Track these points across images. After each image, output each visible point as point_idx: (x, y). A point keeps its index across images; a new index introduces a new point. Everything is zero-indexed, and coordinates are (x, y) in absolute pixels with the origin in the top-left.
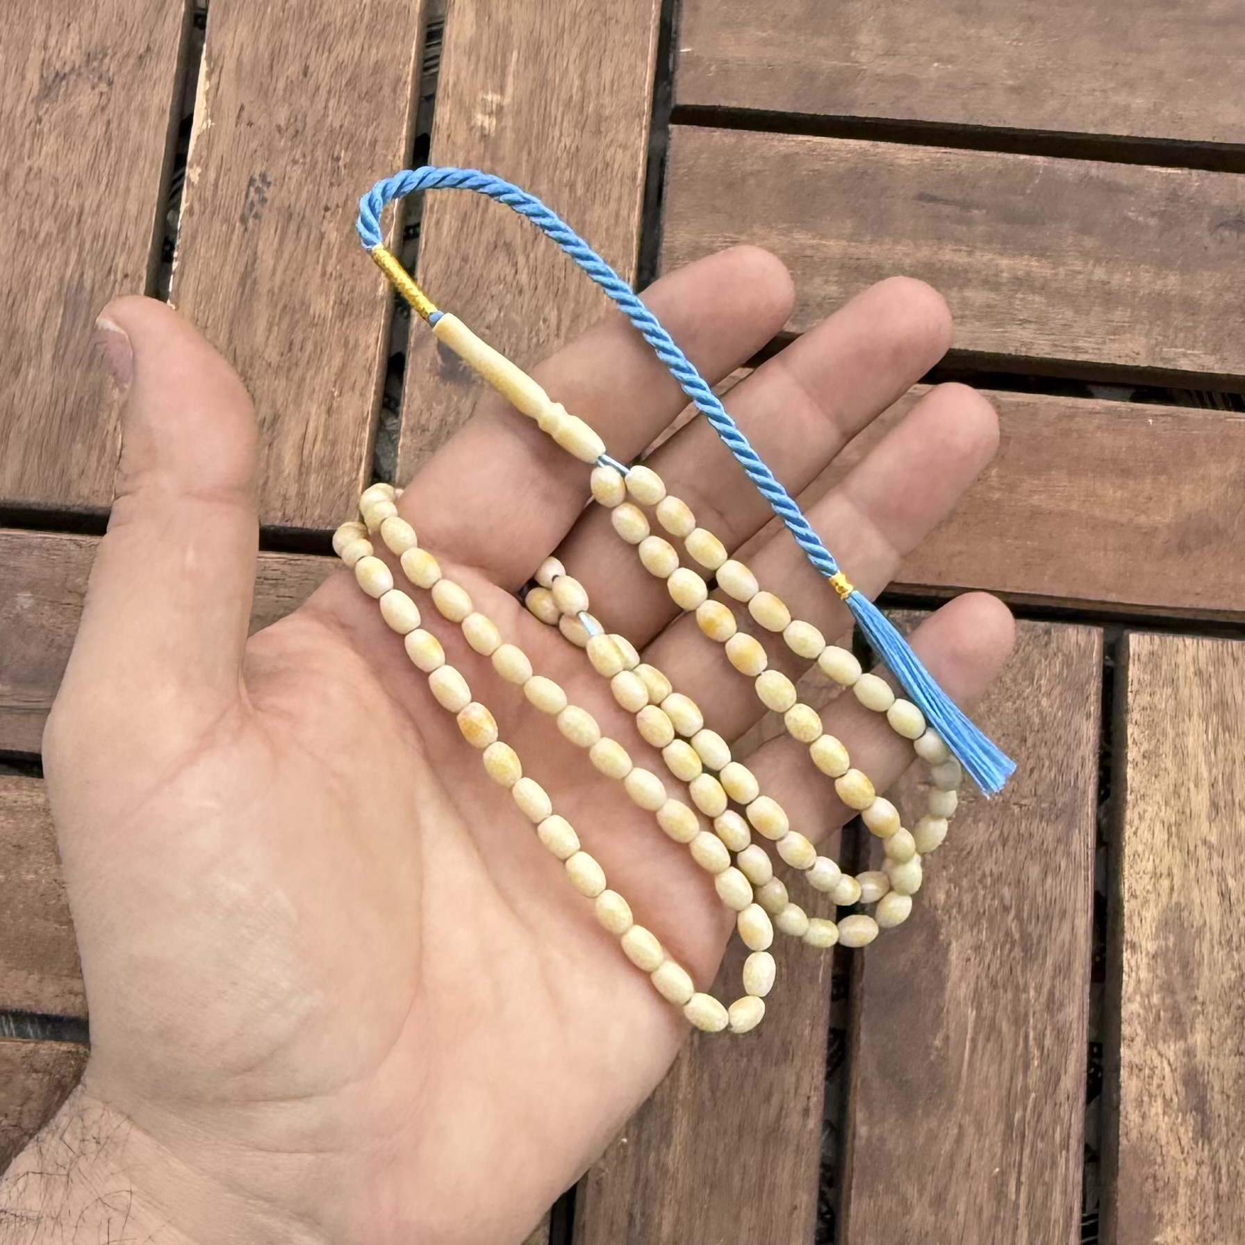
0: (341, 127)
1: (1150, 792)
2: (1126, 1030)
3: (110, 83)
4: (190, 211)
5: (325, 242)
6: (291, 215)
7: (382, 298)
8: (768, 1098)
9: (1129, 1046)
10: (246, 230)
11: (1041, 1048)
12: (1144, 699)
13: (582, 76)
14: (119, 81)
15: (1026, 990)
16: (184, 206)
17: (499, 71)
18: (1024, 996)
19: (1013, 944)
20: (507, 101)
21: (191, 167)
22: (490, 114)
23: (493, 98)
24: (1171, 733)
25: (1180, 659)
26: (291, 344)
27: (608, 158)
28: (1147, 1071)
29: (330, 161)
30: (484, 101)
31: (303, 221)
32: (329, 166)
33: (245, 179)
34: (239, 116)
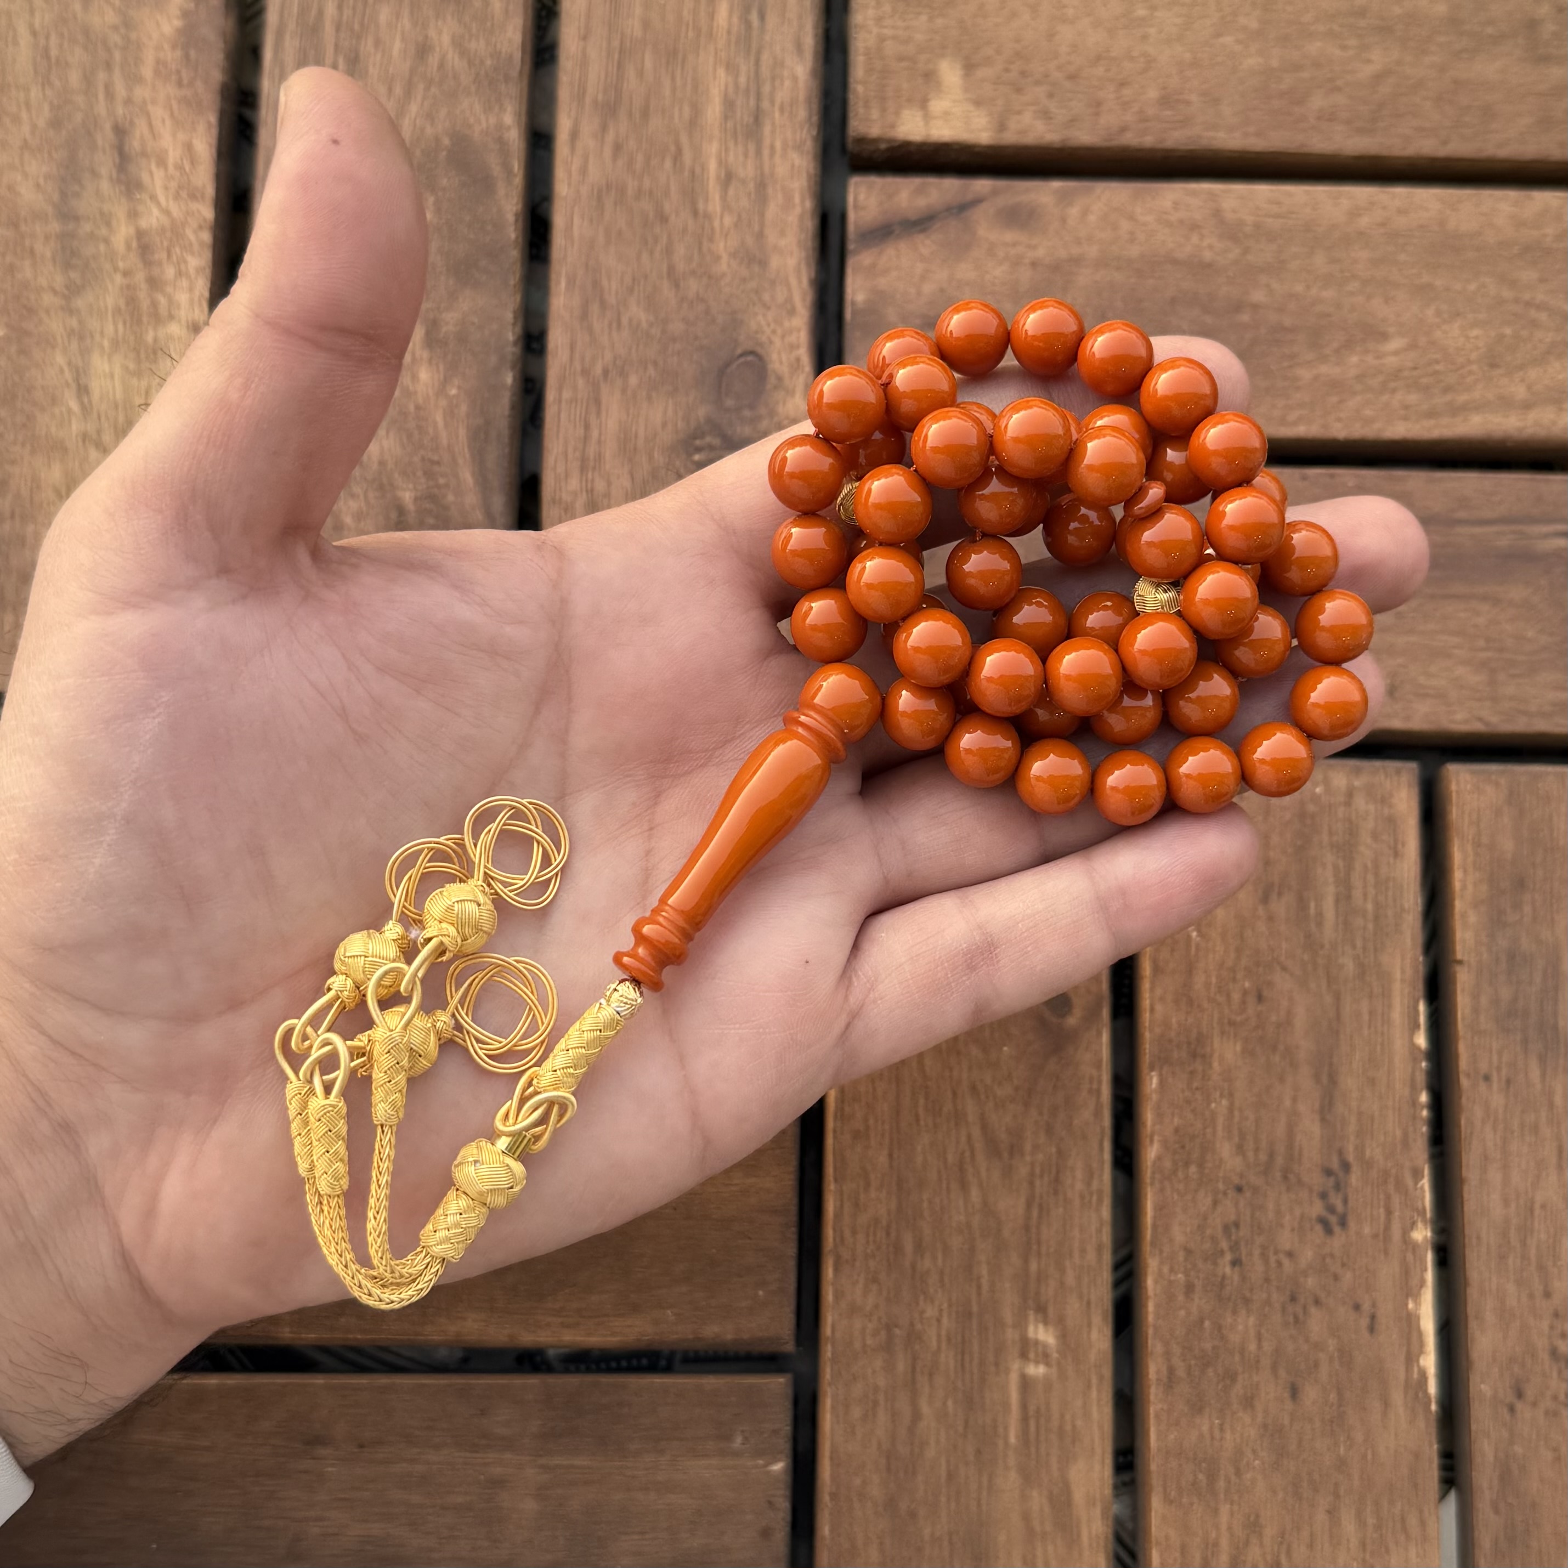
0: (1235, 1312)
2: (207, 237)
3: (1554, 1353)
4: (1416, 1175)
5: (1236, 1139)
6: (1285, 1178)
7: (1152, 1068)
8: (618, 148)
9: (205, 220)
10: (1340, 1152)
13: (917, 1416)
14: (1544, 1356)
16: (1426, 1184)
17: (1031, 1413)
20: (1015, 1366)
21: (1426, 1236)
22: (1037, 1342)
23: (1037, 1370)
26: (1260, 998)
27: (874, 1287)
29: (1244, 1258)
30: (1048, 1364)
31: (1267, 1170)
32: (1244, 1252)
33: (1352, 1225)
34: (1373, 1317)
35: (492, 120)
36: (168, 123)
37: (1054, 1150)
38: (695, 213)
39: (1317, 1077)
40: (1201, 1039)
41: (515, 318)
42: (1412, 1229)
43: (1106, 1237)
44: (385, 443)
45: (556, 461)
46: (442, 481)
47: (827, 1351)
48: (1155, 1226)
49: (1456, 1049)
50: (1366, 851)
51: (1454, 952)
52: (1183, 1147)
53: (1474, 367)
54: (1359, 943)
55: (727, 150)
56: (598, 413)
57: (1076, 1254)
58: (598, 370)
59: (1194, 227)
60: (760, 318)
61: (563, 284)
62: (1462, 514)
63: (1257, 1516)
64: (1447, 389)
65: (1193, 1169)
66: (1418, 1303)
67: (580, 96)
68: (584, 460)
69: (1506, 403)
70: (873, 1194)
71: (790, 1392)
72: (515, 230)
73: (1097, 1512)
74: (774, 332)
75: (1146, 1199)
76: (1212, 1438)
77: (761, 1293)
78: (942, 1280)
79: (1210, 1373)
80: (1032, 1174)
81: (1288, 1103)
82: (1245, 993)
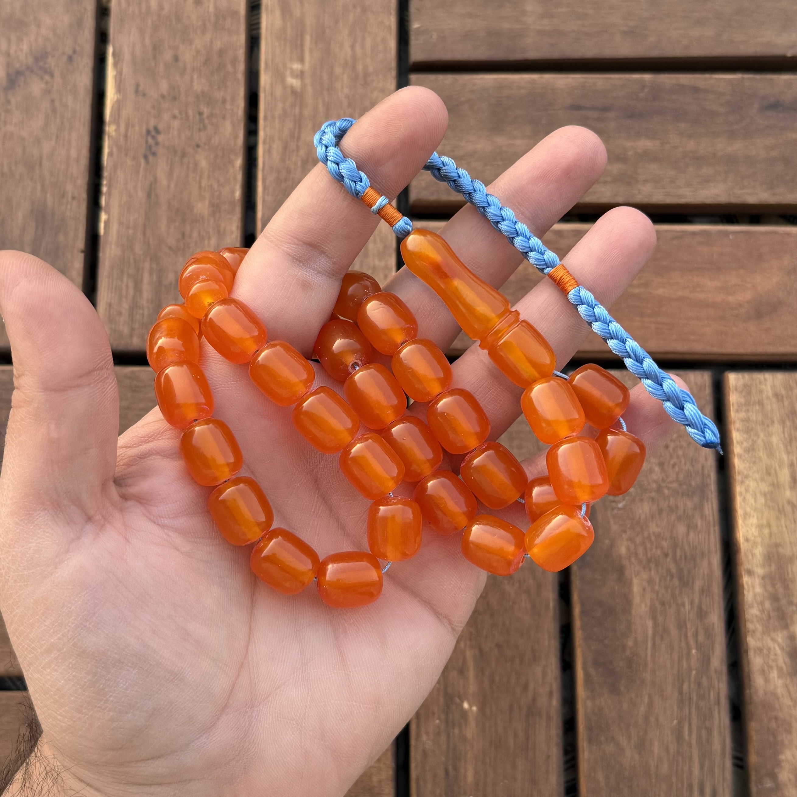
0: (203, 92)
1: (751, 474)
2: (750, 626)
3: (52, 75)
4: (111, 154)
5: (198, 168)
6: (175, 151)
8: (526, 687)
9: (752, 636)
10: (148, 164)
11: (697, 641)
12: (743, 415)
13: (353, 47)
14: (57, 74)
15: (683, 605)
16: (106, 151)
17: (299, 48)
18: (682, 609)
19: (672, 576)
20: (307, 66)
21: (109, 127)
22: (296, 78)
23: (297, 66)
24: (762, 435)
25: (763, 387)
26: (183, 235)
28: (765, 651)
29: (198, 117)
30: (291, 69)
31: (184, 155)
32: (197, 119)
33: (144, 131)
34: (137, 91)
35: (597, 702)
36: (780, 696)
37: (287, 162)
39: (157, 196)
40: (213, 213)
42: (115, 131)
43: (262, 124)
44: (641, 512)
47: (394, 73)
50: (125, 306)
51: (84, 257)
52: (225, 164)
54: (132, 261)
57: (277, 116)
65: (220, 154)
66: (115, 98)
76: (216, 38)
81: (172, 185)
82: (191, 236)
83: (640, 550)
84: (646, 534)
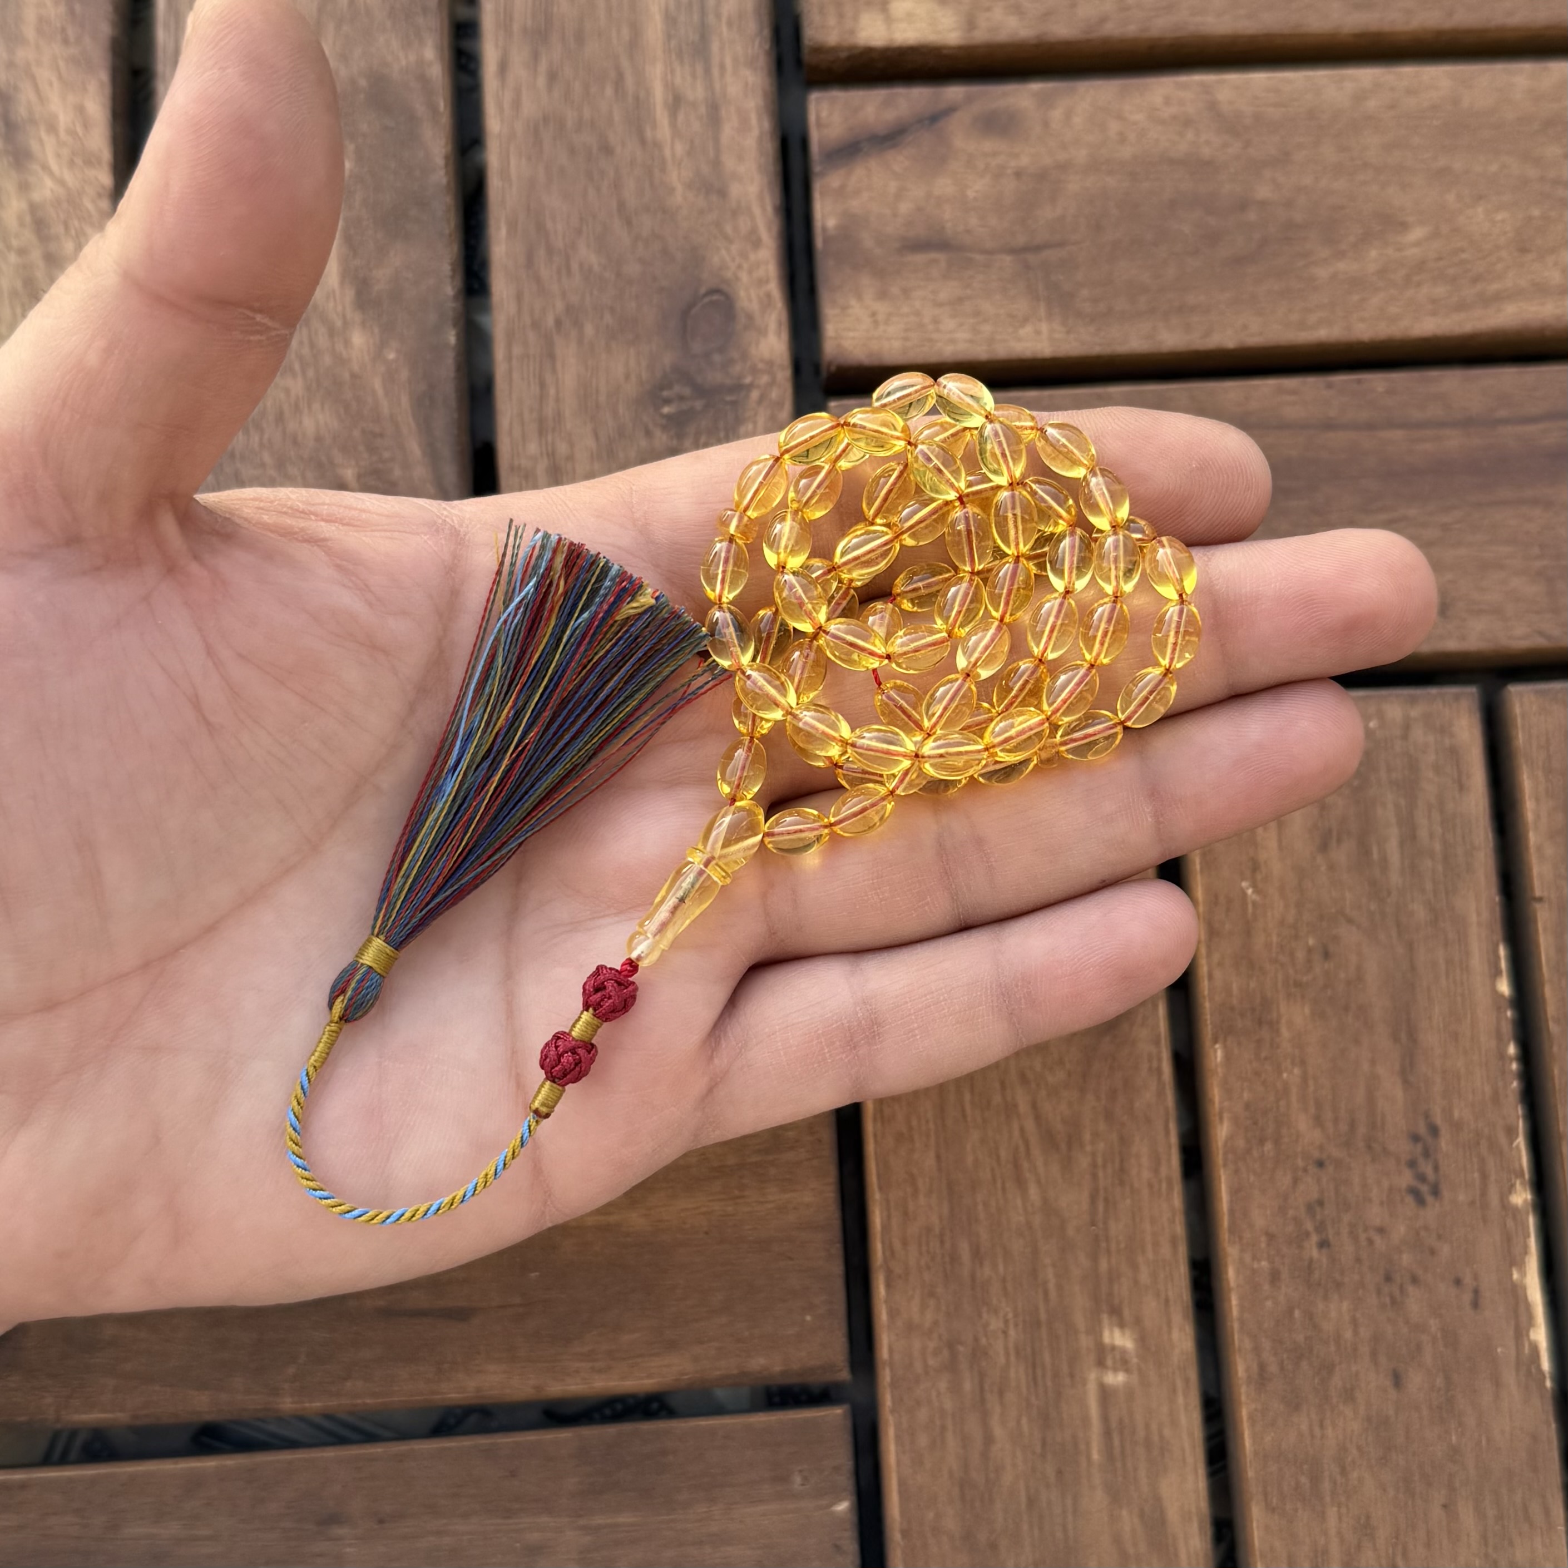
0: (1326, 1298)
4: (1510, 1132)
5: (1312, 1110)
6: (1369, 1147)
7: (1215, 1041)
8: (552, 77)
10: (1427, 1116)
13: (989, 1439)
16: (1521, 1142)
17: (1114, 1426)
20: (1092, 1376)
21: (1525, 1201)
22: (1113, 1348)
23: (1116, 1379)
26: (1327, 955)
27: (932, 1302)
28: (79, 161)
29: (1331, 1237)
30: (1127, 1371)
31: (1348, 1141)
32: (1331, 1232)
33: (1446, 1193)
34: (1476, 1292)
35: (412, 58)
36: (56, 83)
37: (1115, 1137)
38: (643, 141)
39: (1396, 1038)
40: (1266, 1004)
41: (453, 270)
42: (1510, 1192)
43: (1180, 1229)
44: (321, 416)
45: (511, 423)
46: (386, 455)
47: (885, 1376)
48: (1232, 1212)
49: (1543, 995)
50: (1429, 787)
51: (1532, 889)
52: (1255, 1123)
53: (1504, 254)
54: (1429, 887)
55: (673, 71)
56: (554, 370)
57: (1149, 1247)
58: (550, 321)
59: (1187, 122)
60: (723, 252)
61: (503, 232)
62: (1502, 413)
63: (1368, 1517)
64: (1476, 280)
65: (1268, 1146)
66: (1523, 1274)
67: (506, 24)
68: (541, 421)
69: (1541, 290)
70: (922, 1200)
71: (849, 1424)
72: (447, 173)
73: (1195, 1526)
74: (740, 267)
75: (1220, 1182)
76: (1313, 1436)
77: (808, 1318)
78: (1005, 1288)
79: (1304, 1364)
80: (1094, 1165)
81: (1366, 1066)
82: (1310, 950)
83: (322, 341)
84: (311, 373)
